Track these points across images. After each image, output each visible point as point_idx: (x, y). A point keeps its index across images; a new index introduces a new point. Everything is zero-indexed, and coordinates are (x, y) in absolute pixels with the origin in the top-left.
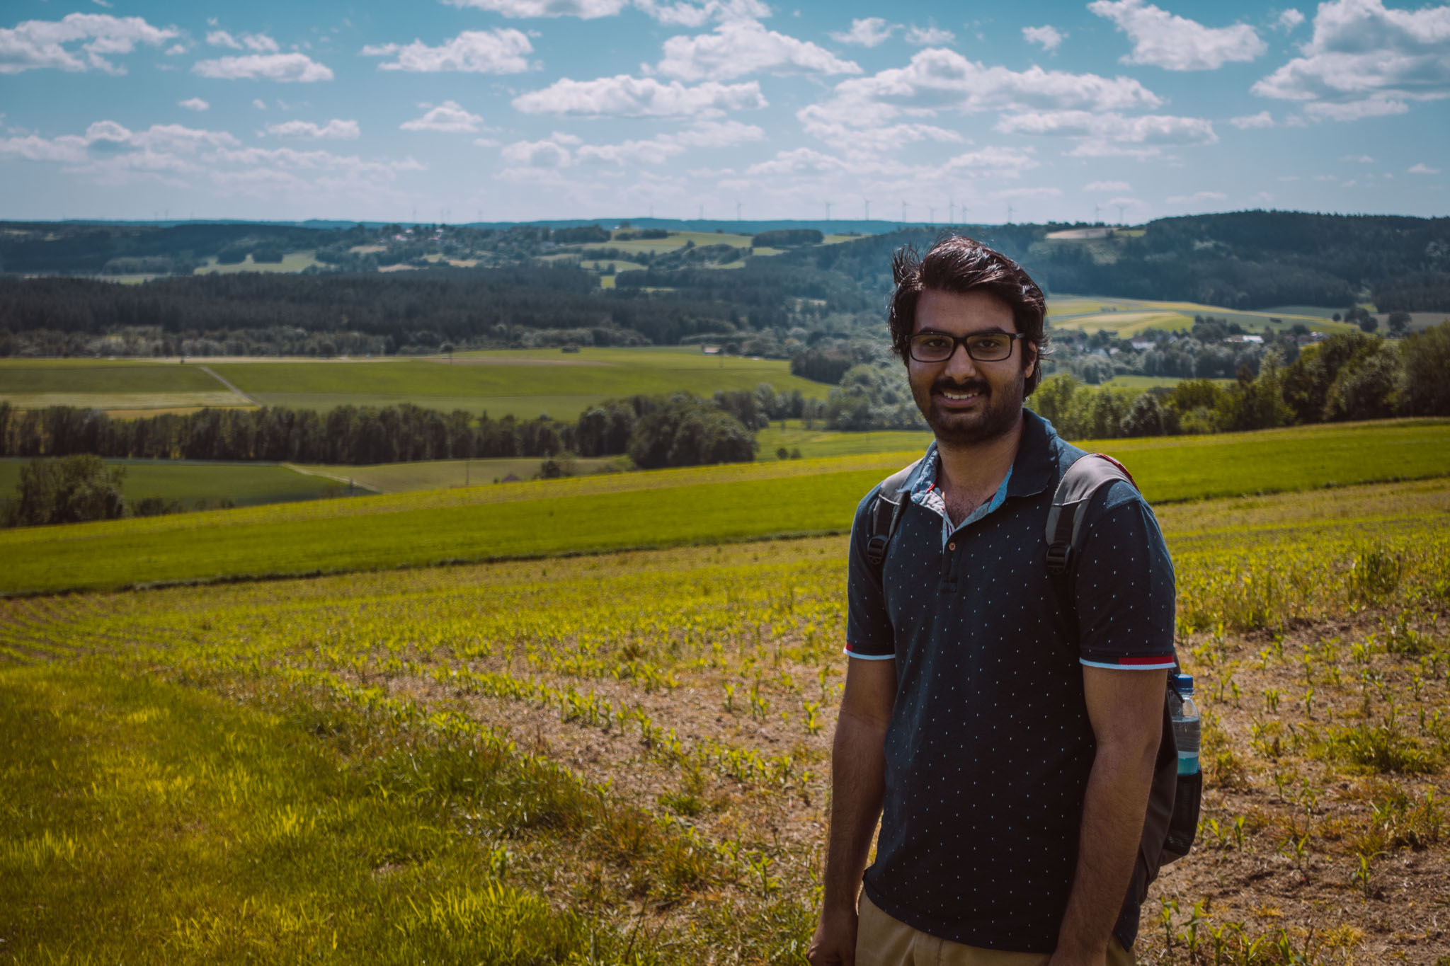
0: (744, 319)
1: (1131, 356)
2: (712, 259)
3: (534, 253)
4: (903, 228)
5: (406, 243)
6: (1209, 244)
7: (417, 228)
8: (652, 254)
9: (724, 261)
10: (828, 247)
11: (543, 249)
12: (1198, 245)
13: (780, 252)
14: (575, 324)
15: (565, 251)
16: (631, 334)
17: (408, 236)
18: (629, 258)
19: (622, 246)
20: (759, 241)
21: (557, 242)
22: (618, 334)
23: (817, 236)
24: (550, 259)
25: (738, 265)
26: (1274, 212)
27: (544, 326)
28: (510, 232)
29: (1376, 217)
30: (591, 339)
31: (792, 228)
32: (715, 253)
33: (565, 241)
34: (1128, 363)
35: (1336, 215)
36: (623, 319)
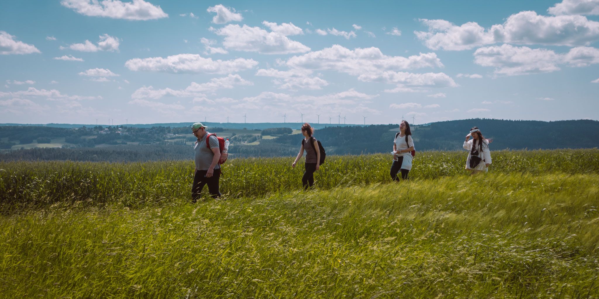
2: (244, 141)
3: (164, 139)
4: (327, 127)
5: (106, 135)
7: (109, 128)
9: (250, 142)
10: (295, 135)
11: (169, 137)
13: (275, 138)
17: (106, 131)
20: (265, 133)
21: (175, 134)
23: (290, 131)
25: (256, 143)
26: (484, 119)
28: (152, 129)
29: (526, 121)
31: (279, 127)
32: (245, 138)
35: (510, 121)
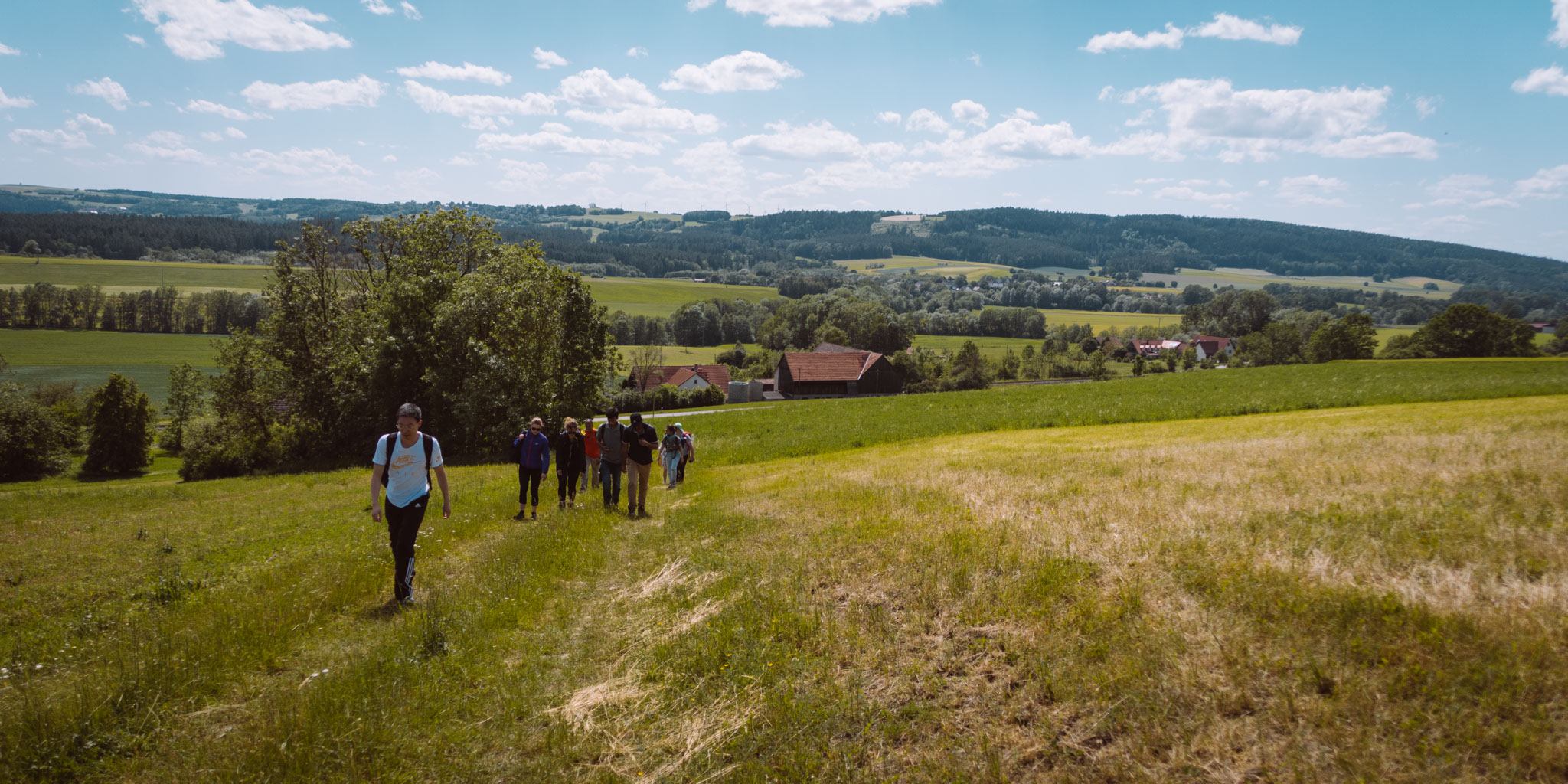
0: (705, 262)
1: (990, 292)
2: (657, 227)
6: (988, 227)
8: (616, 223)
9: (666, 229)
10: (737, 222)
11: (541, 219)
12: (980, 228)
13: (703, 224)
14: (591, 261)
15: (557, 221)
16: (631, 269)
18: (600, 226)
19: (595, 218)
20: (687, 218)
21: (550, 215)
22: (622, 269)
24: (548, 225)
27: (570, 261)
30: (604, 271)
32: (659, 224)
33: (555, 214)
34: (989, 296)
36: (623, 258)
